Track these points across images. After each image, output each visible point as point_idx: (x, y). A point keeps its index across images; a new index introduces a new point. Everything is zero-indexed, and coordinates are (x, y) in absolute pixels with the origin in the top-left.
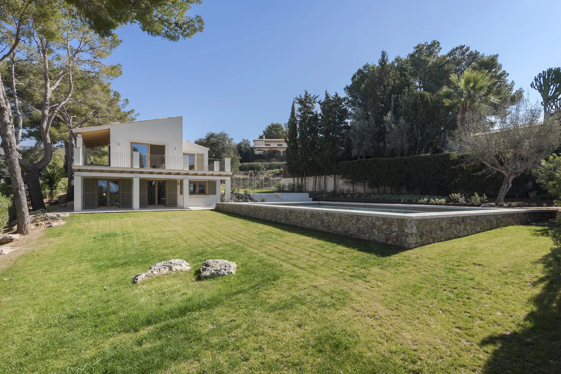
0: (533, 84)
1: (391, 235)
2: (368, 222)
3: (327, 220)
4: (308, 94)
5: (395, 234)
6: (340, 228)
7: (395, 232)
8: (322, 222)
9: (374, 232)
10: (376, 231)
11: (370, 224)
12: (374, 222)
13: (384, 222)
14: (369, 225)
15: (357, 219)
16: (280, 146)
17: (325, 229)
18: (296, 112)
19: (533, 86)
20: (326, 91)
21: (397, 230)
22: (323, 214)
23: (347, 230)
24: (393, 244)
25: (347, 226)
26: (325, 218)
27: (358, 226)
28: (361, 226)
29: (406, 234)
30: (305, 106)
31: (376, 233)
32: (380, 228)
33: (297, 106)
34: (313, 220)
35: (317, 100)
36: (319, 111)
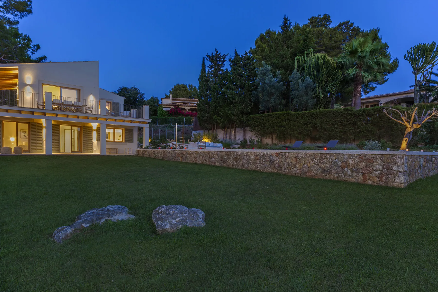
0: (406, 56)
1: (371, 175)
2: (336, 160)
3: (277, 160)
4: (219, 52)
5: (377, 173)
6: (296, 169)
7: (379, 170)
8: (271, 163)
9: (347, 172)
10: (349, 171)
11: (340, 163)
12: (345, 160)
13: (361, 160)
14: (338, 164)
15: (321, 157)
16: (186, 105)
17: (275, 171)
18: (207, 68)
19: (406, 58)
20: (236, 50)
21: (381, 168)
22: (272, 154)
23: (306, 170)
24: (375, 184)
25: (306, 166)
26: (274, 159)
27: (322, 166)
28: (326, 165)
29: (395, 172)
30: (216, 64)
31: (349, 172)
32: (354, 167)
33: (208, 63)
34: (258, 161)
35: (227, 59)
36: (230, 69)
